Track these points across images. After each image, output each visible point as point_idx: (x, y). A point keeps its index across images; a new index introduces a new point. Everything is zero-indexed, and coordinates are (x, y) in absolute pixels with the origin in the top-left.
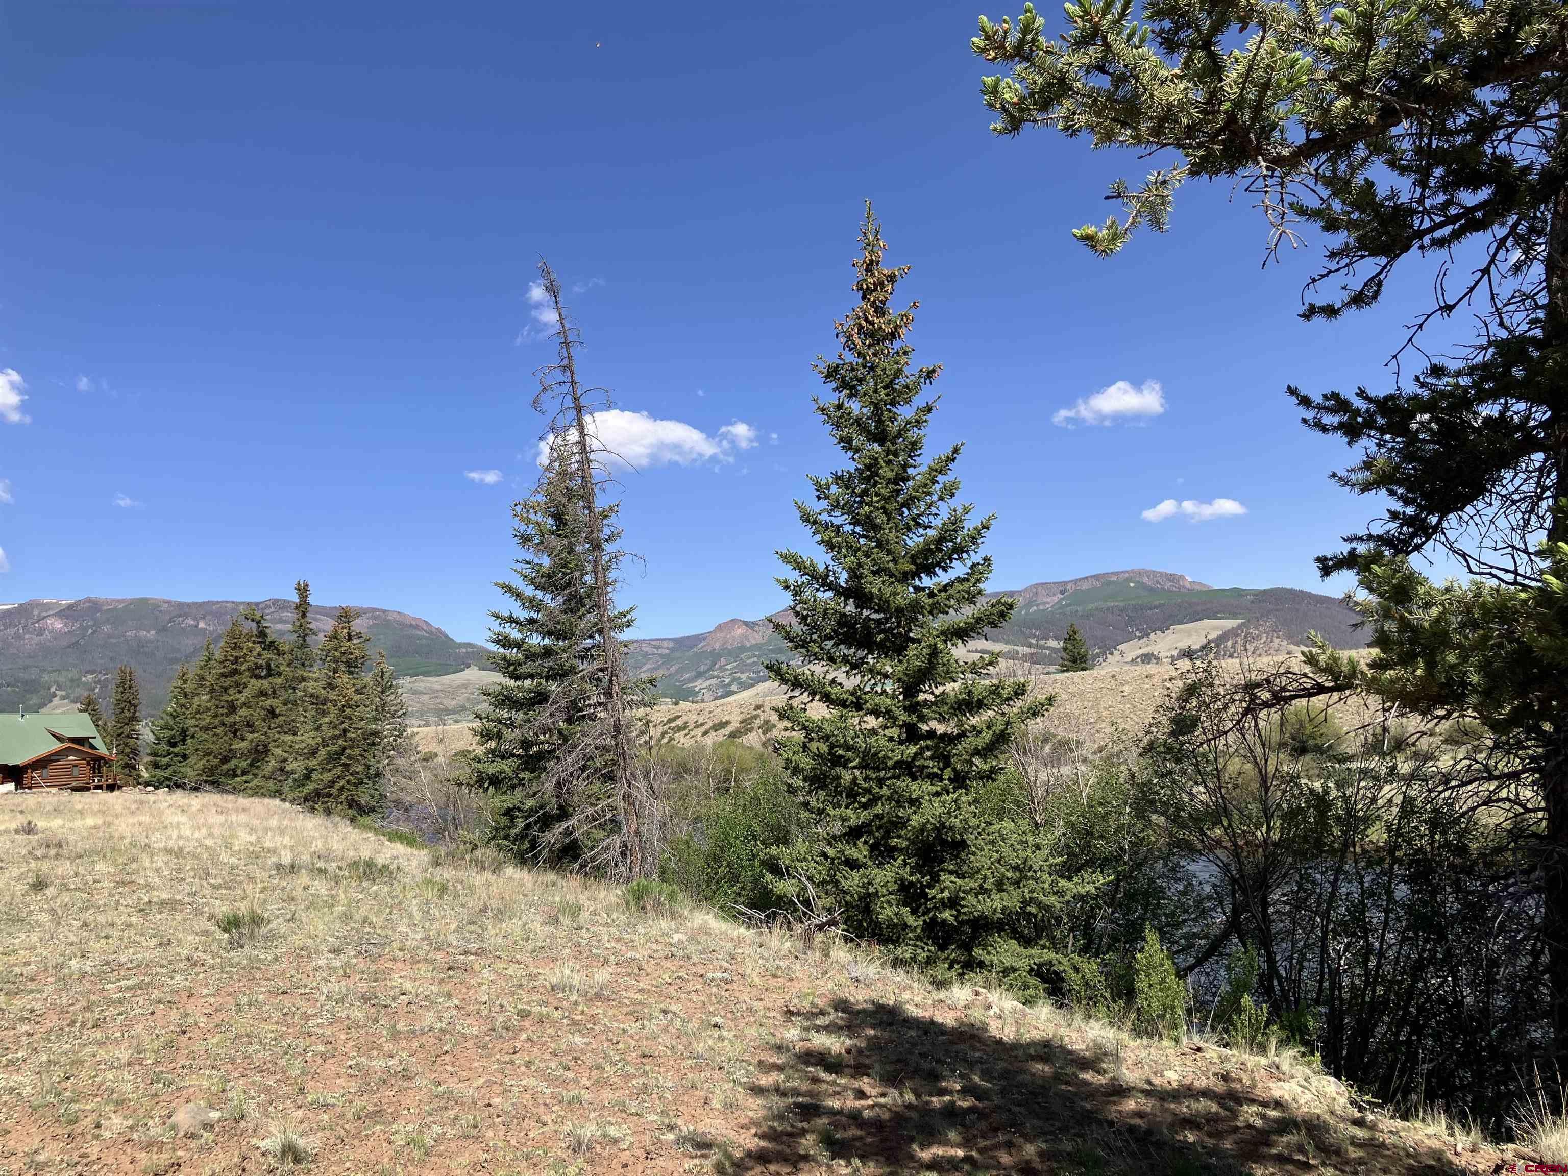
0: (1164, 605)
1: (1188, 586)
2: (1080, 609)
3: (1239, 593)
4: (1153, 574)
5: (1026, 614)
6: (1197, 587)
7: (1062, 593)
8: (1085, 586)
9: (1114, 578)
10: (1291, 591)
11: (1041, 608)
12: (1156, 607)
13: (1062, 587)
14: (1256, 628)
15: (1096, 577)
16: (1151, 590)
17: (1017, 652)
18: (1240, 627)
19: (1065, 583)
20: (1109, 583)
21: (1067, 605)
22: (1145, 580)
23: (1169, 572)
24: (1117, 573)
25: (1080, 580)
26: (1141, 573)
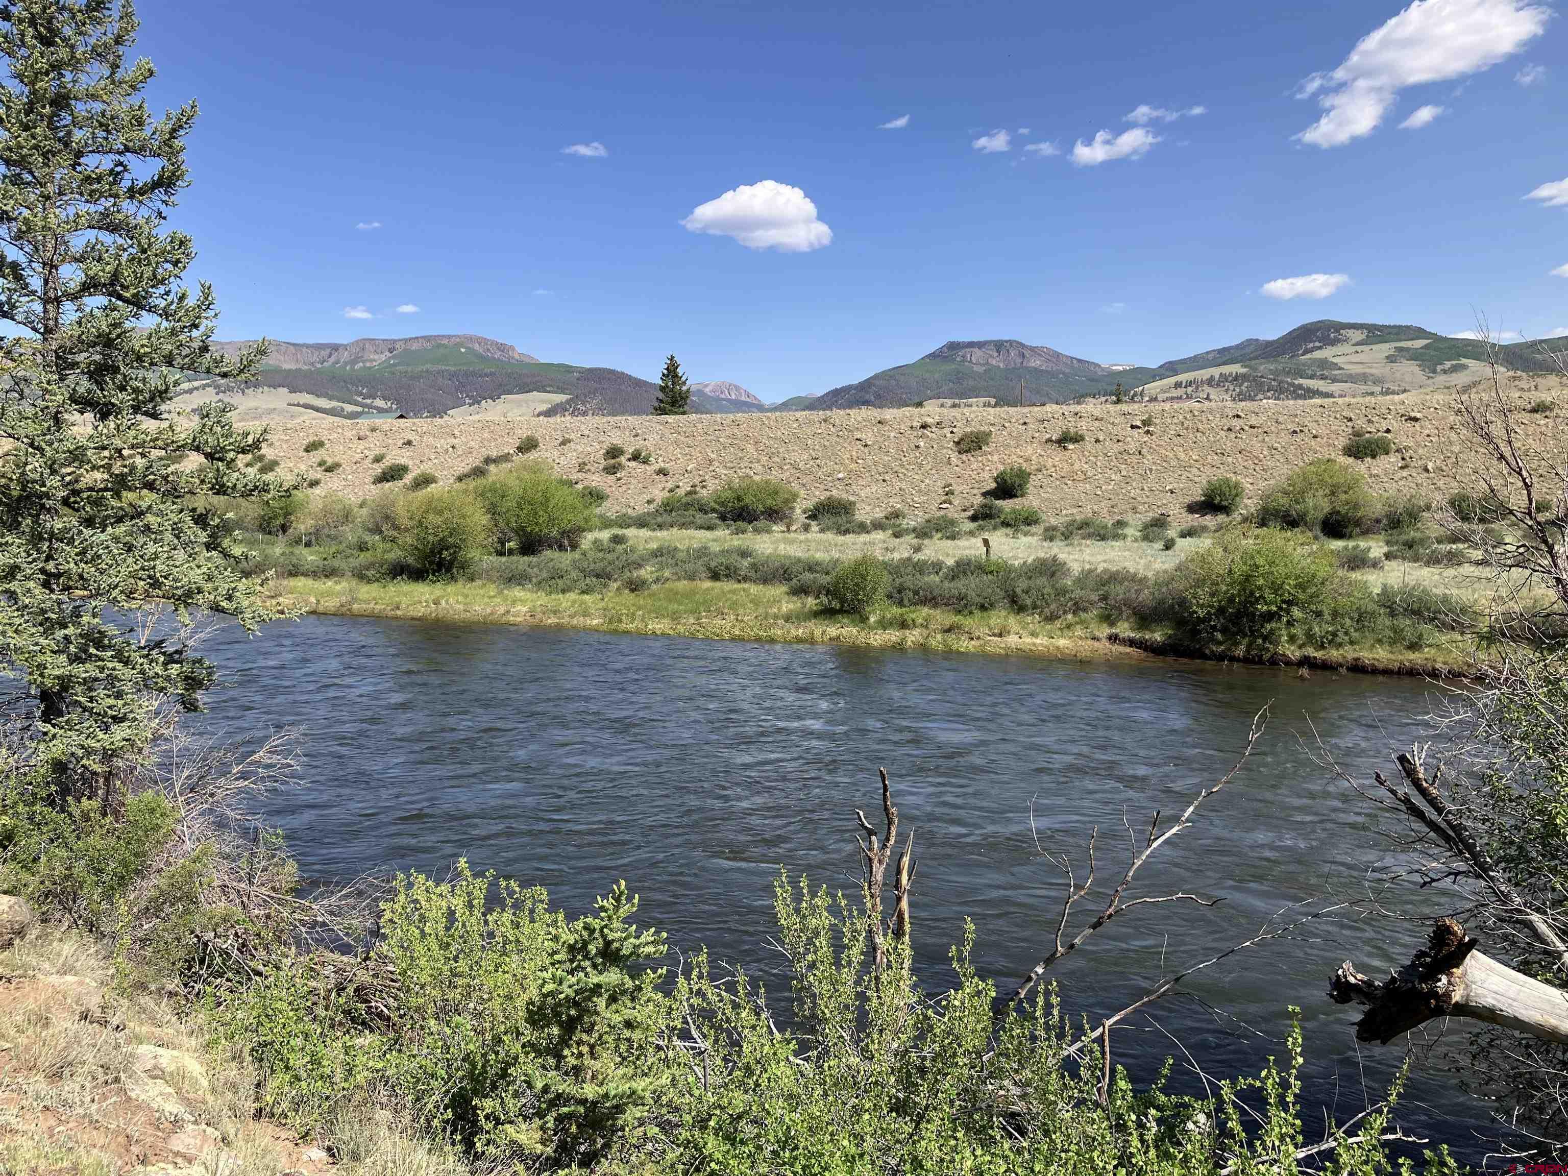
0: (494, 374)
1: (517, 357)
2: (409, 369)
3: (568, 369)
4: (481, 341)
5: (353, 369)
6: (527, 360)
7: (390, 351)
8: (415, 346)
9: (445, 342)
10: (612, 372)
11: (368, 365)
12: (486, 375)
13: (391, 346)
14: (583, 404)
15: (427, 339)
16: (482, 358)
17: (342, 409)
18: (568, 402)
19: (395, 341)
20: (439, 346)
21: (394, 365)
22: (476, 347)
23: (500, 341)
24: (449, 337)
25: (410, 339)
26: (471, 339)
